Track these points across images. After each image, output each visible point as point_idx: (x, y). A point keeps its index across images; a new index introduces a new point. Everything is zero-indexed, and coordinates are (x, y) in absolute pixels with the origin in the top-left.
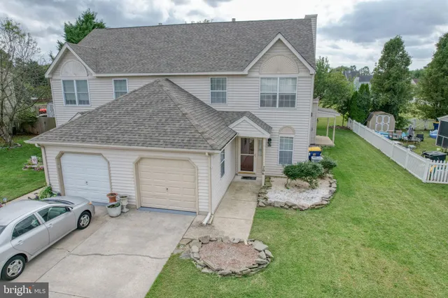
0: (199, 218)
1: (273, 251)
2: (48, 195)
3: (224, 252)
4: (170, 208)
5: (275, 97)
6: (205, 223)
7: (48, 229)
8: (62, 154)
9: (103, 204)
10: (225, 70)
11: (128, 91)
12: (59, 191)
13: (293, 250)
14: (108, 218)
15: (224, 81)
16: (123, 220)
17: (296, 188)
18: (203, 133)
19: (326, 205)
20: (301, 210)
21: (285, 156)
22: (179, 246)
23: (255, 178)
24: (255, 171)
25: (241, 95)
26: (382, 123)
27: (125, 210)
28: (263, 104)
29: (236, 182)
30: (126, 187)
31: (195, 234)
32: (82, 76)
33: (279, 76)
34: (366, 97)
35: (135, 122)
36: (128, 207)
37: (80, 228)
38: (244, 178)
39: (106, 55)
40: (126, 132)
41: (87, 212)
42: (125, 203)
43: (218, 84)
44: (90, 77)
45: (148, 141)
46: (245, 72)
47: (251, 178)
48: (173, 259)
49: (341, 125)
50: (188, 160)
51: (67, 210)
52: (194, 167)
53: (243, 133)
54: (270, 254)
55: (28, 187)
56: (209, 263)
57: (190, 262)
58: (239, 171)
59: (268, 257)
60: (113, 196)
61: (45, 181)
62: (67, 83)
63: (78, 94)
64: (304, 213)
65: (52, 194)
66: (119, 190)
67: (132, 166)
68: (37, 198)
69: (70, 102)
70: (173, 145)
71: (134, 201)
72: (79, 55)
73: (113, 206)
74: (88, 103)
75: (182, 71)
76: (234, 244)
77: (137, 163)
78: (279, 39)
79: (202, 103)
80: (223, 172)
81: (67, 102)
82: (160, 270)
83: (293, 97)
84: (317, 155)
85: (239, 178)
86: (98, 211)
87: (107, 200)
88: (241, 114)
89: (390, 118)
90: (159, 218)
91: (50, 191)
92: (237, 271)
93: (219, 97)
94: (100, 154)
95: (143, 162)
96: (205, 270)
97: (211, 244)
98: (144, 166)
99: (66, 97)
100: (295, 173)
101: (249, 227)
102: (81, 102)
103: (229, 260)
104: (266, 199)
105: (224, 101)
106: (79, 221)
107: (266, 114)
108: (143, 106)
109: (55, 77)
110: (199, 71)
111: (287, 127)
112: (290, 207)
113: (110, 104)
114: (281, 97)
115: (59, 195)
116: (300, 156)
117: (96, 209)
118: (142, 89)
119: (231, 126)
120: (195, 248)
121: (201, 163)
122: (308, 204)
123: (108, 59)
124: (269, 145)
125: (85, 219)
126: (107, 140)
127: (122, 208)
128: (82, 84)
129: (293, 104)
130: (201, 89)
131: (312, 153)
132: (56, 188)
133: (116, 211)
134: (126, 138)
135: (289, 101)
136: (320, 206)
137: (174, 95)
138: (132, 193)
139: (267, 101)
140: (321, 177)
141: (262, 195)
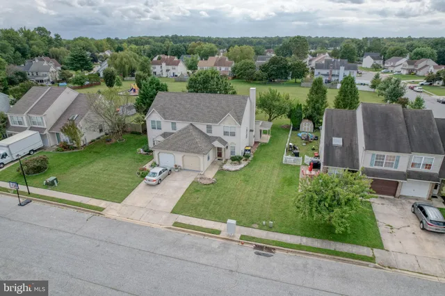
0: (200, 173)
1: (217, 180)
3: (205, 180)
4: (192, 169)
5: (228, 132)
6: (202, 174)
7: (164, 174)
8: (159, 153)
9: (174, 168)
10: (211, 123)
12: (158, 164)
13: (222, 181)
14: (175, 172)
15: (211, 126)
16: (179, 173)
17: (234, 164)
18: (202, 149)
19: (239, 170)
20: (231, 172)
21: (232, 152)
22: (195, 179)
23: (222, 160)
24: (222, 157)
25: (217, 131)
26: (307, 127)
28: (225, 134)
29: (215, 162)
30: (179, 163)
31: (199, 176)
32: (159, 119)
33: (229, 126)
36: (180, 169)
37: (170, 174)
38: (218, 160)
39: (167, 110)
40: (179, 147)
43: (209, 128)
44: (162, 120)
45: (187, 151)
46: (218, 124)
47: (220, 160)
48: (193, 182)
50: (197, 157)
51: (166, 169)
53: (217, 146)
56: (201, 182)
57: (197, 182)
58: (217, 157)
59: (215, 182)
60: (176, 166)
62: (153, 122)
63: (157, 126)
66: (178, 164)
69: (154, 128)
71: (182, 168)
72: (157, 111)
74: (160, 129)
75: (196, 122)
76: (208, 179)
77: (183, 157)
78: (229, 115)
79: (204, 134)
80: (209, 158)
82: (190, 184)
83: (235, 133)
84: (249, 151)
85: (216, 160)
86: (172, 170)
88: (217, 138)
89: (311, 124)
90: (189, 172)
91: (155, 164)
93: (210, 131)
94: (172, 154)
95: (185, 157)
96: (200, 184)
99: (152, 126)
100: (236, 159)
101: (214, 175)
102: (158, 129)
103: (206, 182)
104: (222, 168)
105: (211, 133)
107: (226, 138)
108: (184, 138)
109: (148, 119)
110: (202, 123)
111: (233, 143)
114: (230, 133)
116: (239, 153)
119: (212, 144)
120: (199, 179)
121: (201, 157)
122: (233, 169)
124: (227, 149)
125: (170, 172)
126: (174, 150)
128: (159, 122)
129: (234, 135)
130: (203, 128)
131: (246, 150)
133: (177, 170)
134: (180, 149)
135: (233, 134)
136: (236, 171)
137: (194, 133)
138: (182, 165)
139: (226, 133)
140: (246, 160)
141: (221, 166)
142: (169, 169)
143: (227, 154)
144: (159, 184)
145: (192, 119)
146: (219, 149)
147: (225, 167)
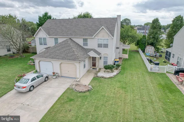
0: (76, 80)
1: (93, 88)
2: (36, 72)
3: (81, 87)
4: (69, 77)
5: (102, 44)
6: (78, 80)
7: (38, 80)
8: (40, 61)
9: (51, 75)
10: (87, 36)
11: (59, 42)
12: (39, 71)
13: (99, 87)
14: (52, 79)
15: (87, 39)
16: (56, 79)
17: (107, 72)
18: (78, 56)
19: (113, 77)
20: (106, 78)
21: (105, 62)
22: (70, 86)
23: (96, 69)
24: (96, 67)
25: (92, 44)
26: (150, 50)
27: (57, 77)
28: (98, 47)
29: (90, 70)
31: (75, 83)
32: (45, 36)
33: (103, 38)
34: (145, 40)
35: (60, 53)
36: (58, 76)
37: (45, 81)
38: (93, 69)
39: (52, 30)
40: (57, 55)
41: (47, 77)
42: (57, 75)
43: (85, 40)
44: (47, 37)
45: (63, 58)
46: (93, 37)
47: (95, 69)
49: (136, 50)
50: (74, 64)
51: (42, 76)
52: (75, 66)
53: (92, 56)
54: (92, 88)
55: (30, 70)
56: (76, 89)
57: (72, 89)
58: (92, 66)
59: (91, 89)
60: (54, 73)
61: (35, 68)
62: (40, 39)
63: (44, 42)
64: (106, 79)
65: (37, 72)
66: (56, 72)
67: (59, 65)
68: (33, 73)
70: (70, 60)
71: (60, 75)
72: (44, 30)
73: (54, 76)
74: (46, 44)
75: (74, 36)
76: (84, 86)
77: (60, 64)
78: (103, 28)
79: (80, 46)
80: (85, 67)
81: (40, 44)
82: (65, 91)
83: (107, 45)
84: (118, 62)
85: (91, 69)
86: (50, 77)
87: (52, 74)
88: (92, 50)
89: (153, 48)
90: (66, 79)
91: (37, 71)
92: (83, 91)
93: (86, 44)
94: (50, 61)
95: (62, 64)
96: (75, 91)
97: (78, 86)
98: (62, 65)
99: (40, 43)
100: (108, 68)
101: (89, 82)
102: (44, 44)
103: (82, 89)
104: (97, 75)
105: (87, 45)
106: (45, 79)
107: (99, 50)
108: (62, 48)
109: (37, 37)
110: (79, 36)
111: (106, 54)
112: (103, 77)
113: (53, 47)
114: (104, 45)
115: (39, 72)
117: (49, 77)
118: (62, 42)
119: (88, 54)
120: (74, 86)
121: (77, 65)
123: (52, 31)
124: (101, 59)
125: (47, 79)
126: (52, 58)
127: (56, 76)
130: (80, 42)
132: (38, 71)
133: (55, 77)
134: (58, 57)
135: (106, 46)
136: (111, 77)
137: (71, 44)
138: (59, 72)
139: (100, 46)
140: (117, 69)
141: (96, 74)
142: (45, 76)
143: (100, 64)
144: (30, 91)
145: (71, 34)
146: (94, 59)
147: (100, 74)
